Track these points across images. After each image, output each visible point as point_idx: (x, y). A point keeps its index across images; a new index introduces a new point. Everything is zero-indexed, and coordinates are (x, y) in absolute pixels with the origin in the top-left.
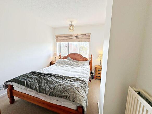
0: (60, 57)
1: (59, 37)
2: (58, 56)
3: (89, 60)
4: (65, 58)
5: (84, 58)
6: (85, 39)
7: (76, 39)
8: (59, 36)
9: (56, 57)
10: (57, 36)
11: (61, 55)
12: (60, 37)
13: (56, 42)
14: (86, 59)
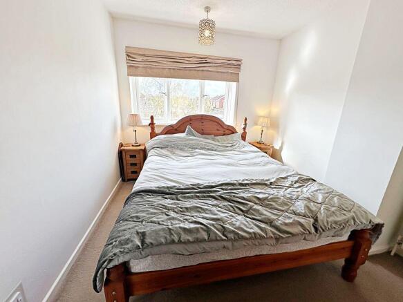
0: (153, 129)
1: (140, 55)
2: (144, 124)
3: (240, 131)
4: (170, 130)
5: (229, 126)
6: (227, 73)
7: (203, 70)
8: (140, 53)
9: (137, 129)
10: (129, 50)
11: (155, 121)
12: (145, 55)
13: (129, 75)
14: (232, 131)
